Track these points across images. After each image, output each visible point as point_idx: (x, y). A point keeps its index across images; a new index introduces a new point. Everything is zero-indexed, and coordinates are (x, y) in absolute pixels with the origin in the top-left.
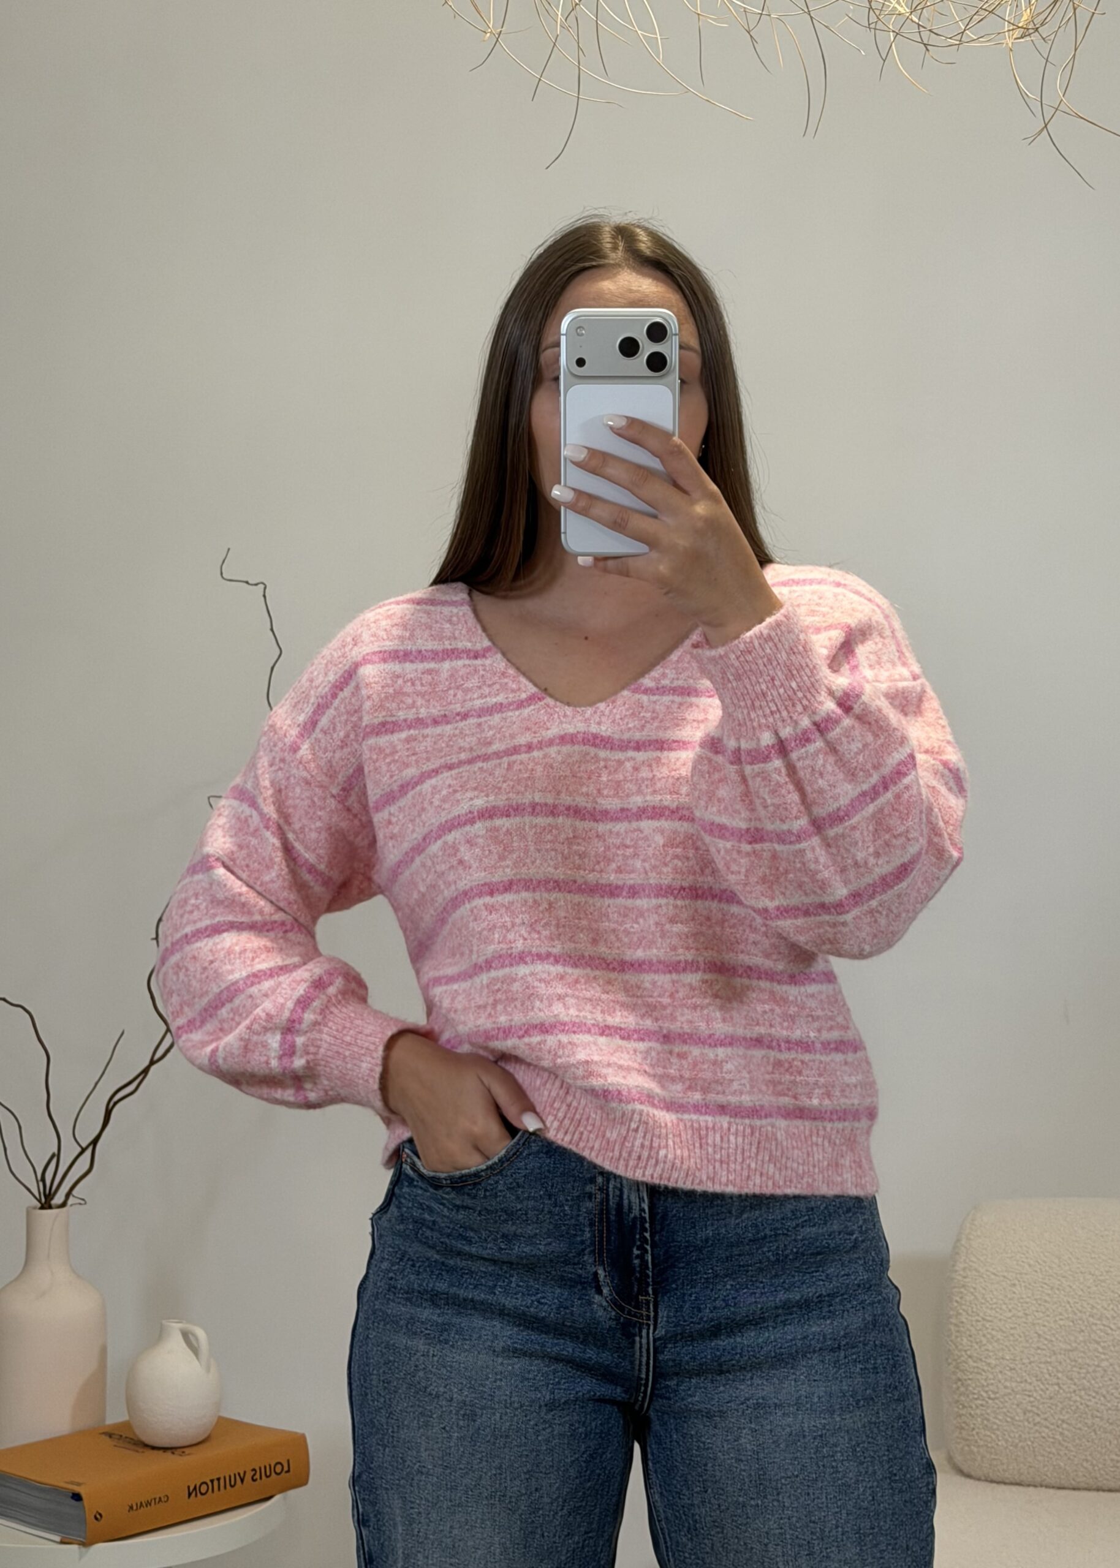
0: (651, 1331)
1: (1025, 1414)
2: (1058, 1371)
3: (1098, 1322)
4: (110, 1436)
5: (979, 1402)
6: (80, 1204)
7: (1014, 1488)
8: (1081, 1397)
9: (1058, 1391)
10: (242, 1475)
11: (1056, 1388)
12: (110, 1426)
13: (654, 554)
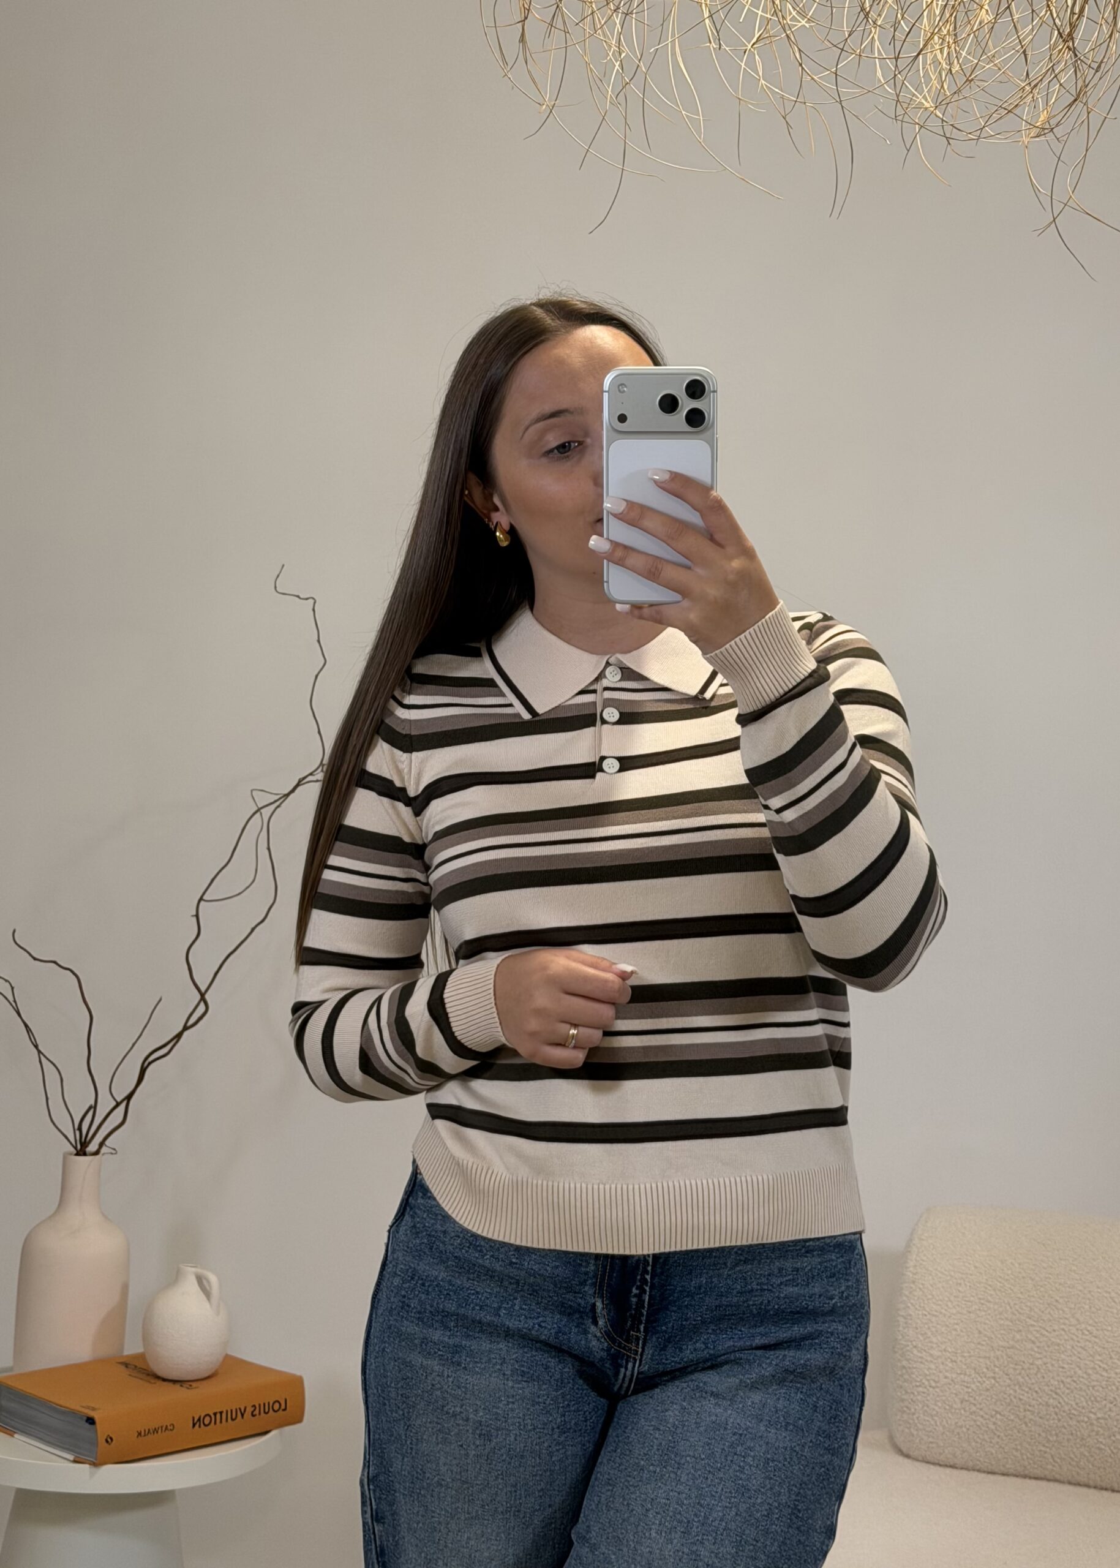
0: (637, 1365)
3: (1036, 1324)
4: (127, 1365)
6: (112, 1153)
7: (948, 1471)
9: (995, 1385)
10: (243, 1411)
12: (127, 1356)
13: (686, 603)
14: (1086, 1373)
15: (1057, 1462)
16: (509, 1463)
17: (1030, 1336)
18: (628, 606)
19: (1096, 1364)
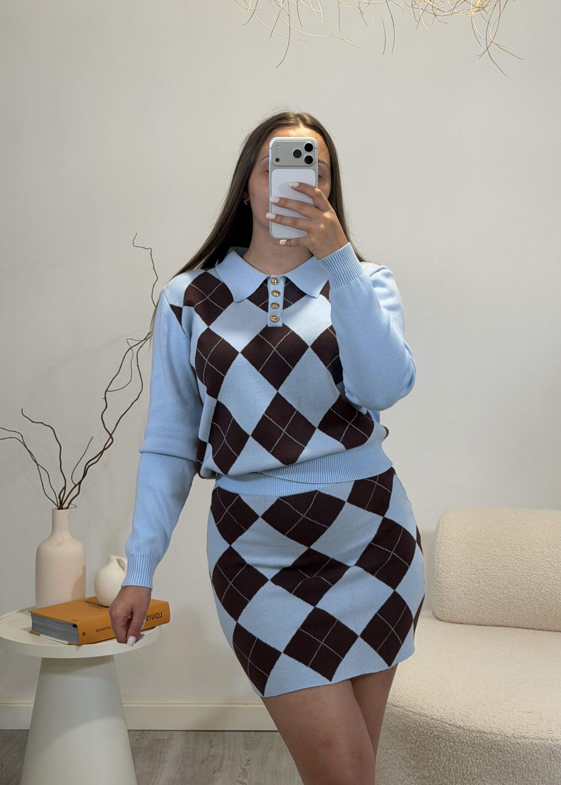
1: (465, 595)
5: (446, 590)
7: (460, 625)
12: (88, 598)
15: (509, 619)
17: (494, 564)
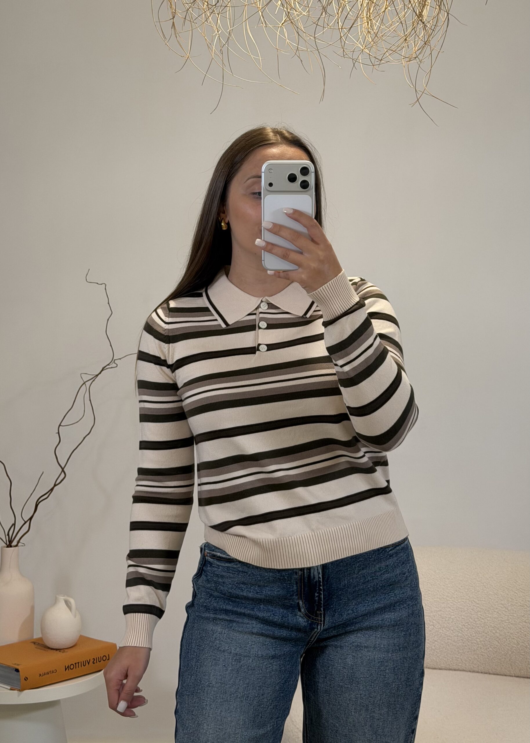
0: (322, 626)
2: (433, 620)
3: (450, 599)
4: (34, 643)
6: (22, 546)
8: (443, 631)
9: (433, 628)
10: (89, 661)
11: (433, 627)
12: (36, 639)
13: (300, 270)
14: (474, 621)
16: (247, 673)
18: (273, 272)
19: (478, 616)
